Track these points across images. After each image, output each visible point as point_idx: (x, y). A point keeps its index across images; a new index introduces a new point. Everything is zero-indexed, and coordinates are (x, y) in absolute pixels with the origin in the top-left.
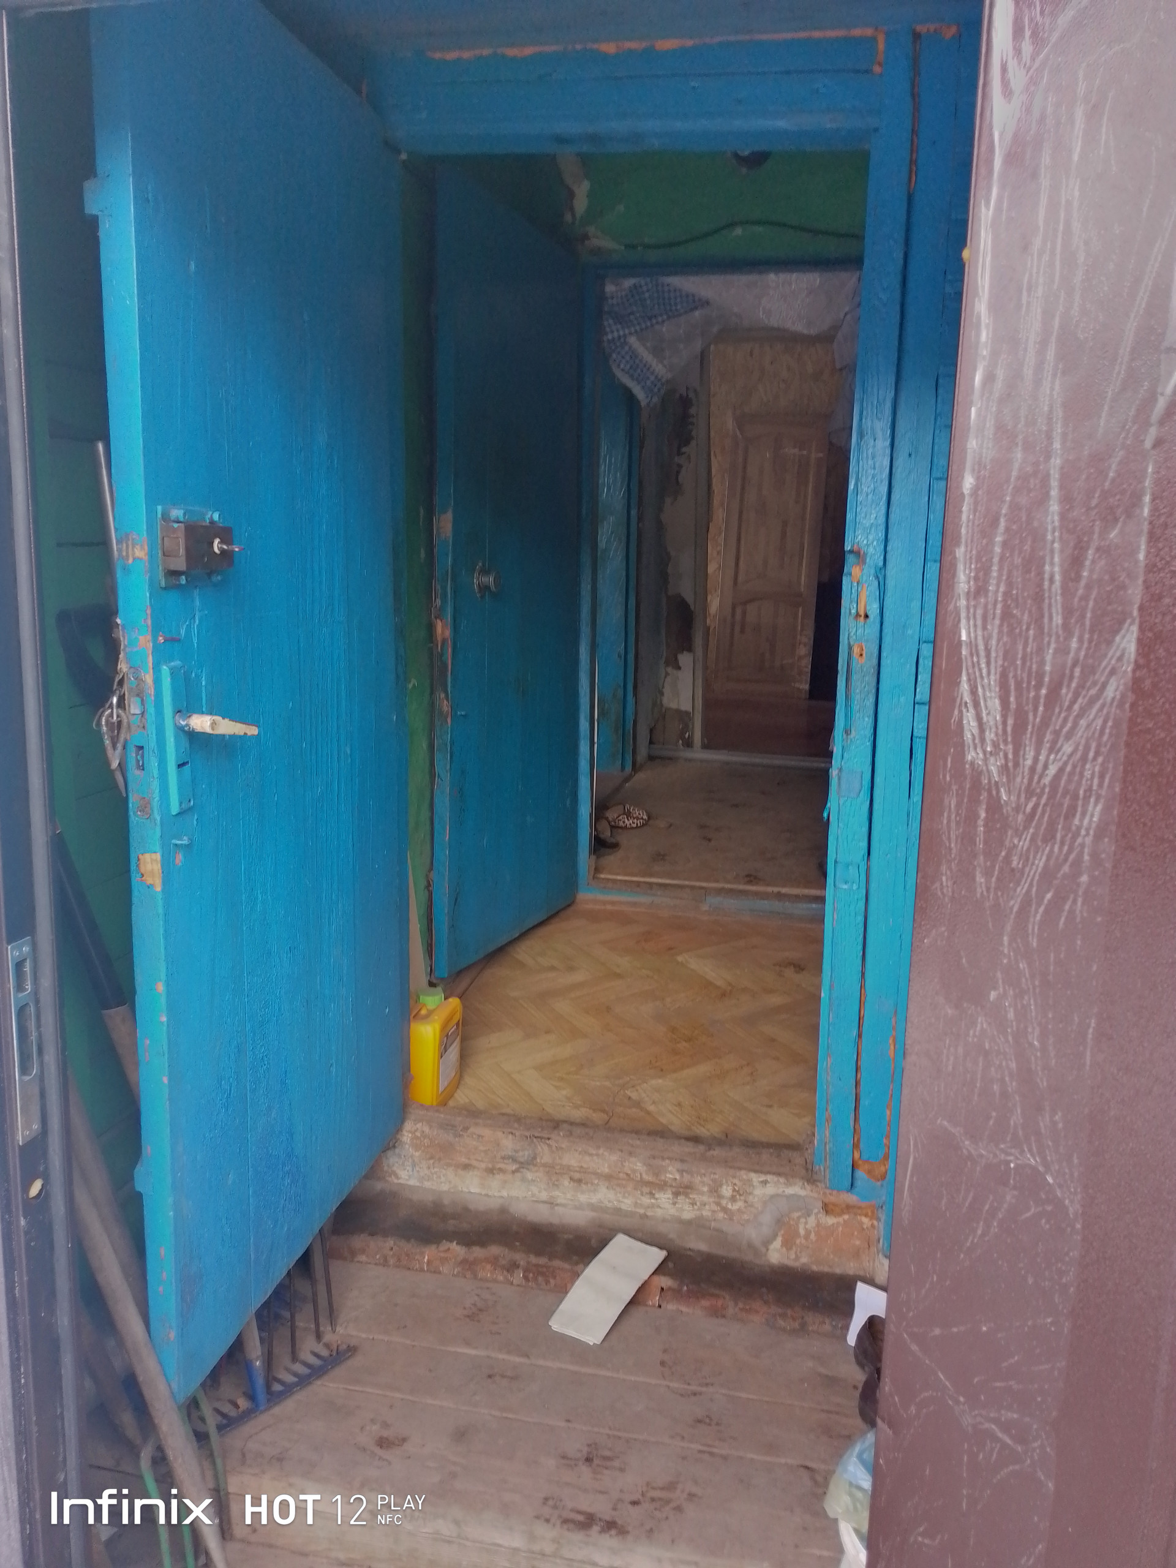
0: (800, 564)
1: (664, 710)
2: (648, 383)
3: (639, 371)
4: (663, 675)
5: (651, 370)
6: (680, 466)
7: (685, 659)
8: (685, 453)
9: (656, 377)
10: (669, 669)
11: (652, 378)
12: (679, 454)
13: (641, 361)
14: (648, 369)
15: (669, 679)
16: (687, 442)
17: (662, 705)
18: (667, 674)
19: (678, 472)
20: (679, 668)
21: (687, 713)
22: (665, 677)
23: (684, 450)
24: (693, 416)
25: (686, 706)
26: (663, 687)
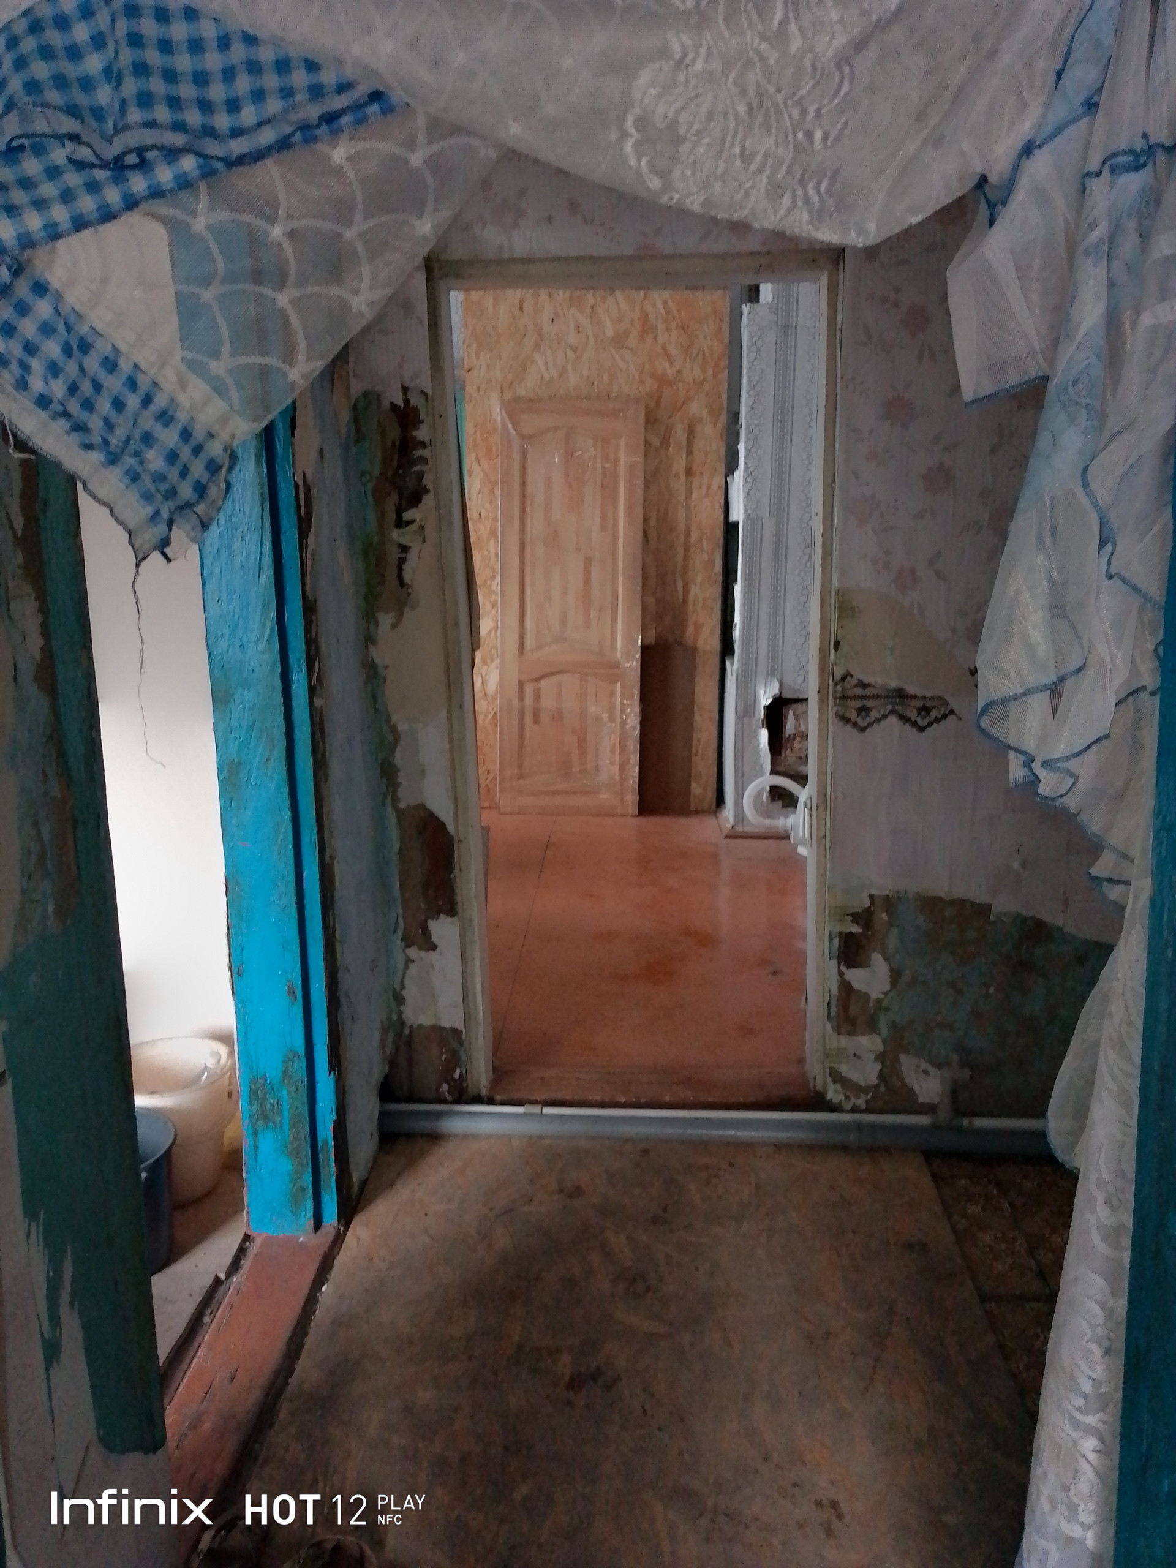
0: (614, 619)
1: (407, 1031)
2: (155, 460)
3: (104, 405)
4: (401, 964)
5: (160, 401)
6: (405, 549)
7: (442, 929)
8: (413, 522)
9: (186, 435)
10: (413, 952)
11: (169, 437)
12: (400, 523)
13: (110, 365)
14: (147, 401)
15: (413, 969)
16: (415, 498)
17: (403, 1023)
18: (409, 961)
19: (402, 561)
20: (433, 947)
21: (455, 1032)
22: (406, 967)
23: (408, 515)
24: (423, 444)
25: (452, 1019)
26: (403, 987)
